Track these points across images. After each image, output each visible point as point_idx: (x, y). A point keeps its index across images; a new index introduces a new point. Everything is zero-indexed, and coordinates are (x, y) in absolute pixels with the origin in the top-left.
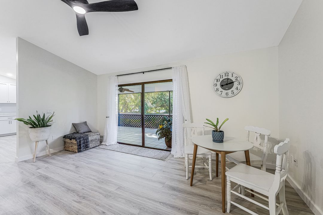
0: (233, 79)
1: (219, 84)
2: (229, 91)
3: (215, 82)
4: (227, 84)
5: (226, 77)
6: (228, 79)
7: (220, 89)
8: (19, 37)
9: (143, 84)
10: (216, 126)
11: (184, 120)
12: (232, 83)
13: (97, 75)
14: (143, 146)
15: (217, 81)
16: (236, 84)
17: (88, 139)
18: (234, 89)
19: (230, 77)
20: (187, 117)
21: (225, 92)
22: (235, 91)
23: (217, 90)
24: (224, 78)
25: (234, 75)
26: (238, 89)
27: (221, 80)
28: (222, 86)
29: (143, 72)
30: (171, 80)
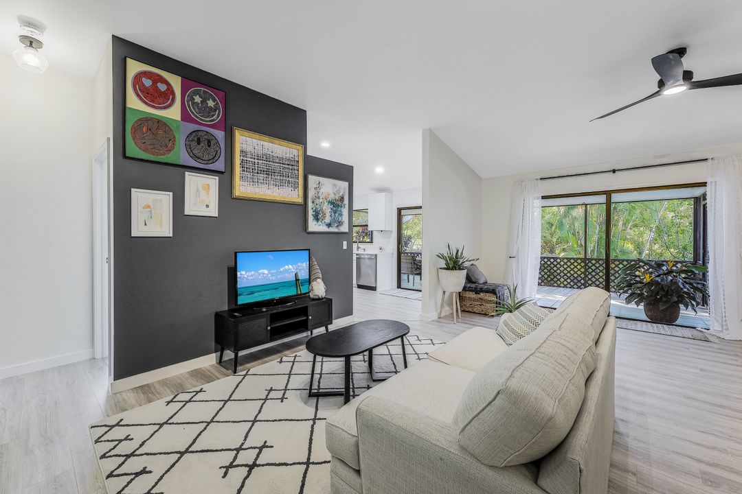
8: (430, 129)
9: (608, 194)
13: (481, 179)
17: (504, 294)
29: (614, 171)
30: (704, 184)
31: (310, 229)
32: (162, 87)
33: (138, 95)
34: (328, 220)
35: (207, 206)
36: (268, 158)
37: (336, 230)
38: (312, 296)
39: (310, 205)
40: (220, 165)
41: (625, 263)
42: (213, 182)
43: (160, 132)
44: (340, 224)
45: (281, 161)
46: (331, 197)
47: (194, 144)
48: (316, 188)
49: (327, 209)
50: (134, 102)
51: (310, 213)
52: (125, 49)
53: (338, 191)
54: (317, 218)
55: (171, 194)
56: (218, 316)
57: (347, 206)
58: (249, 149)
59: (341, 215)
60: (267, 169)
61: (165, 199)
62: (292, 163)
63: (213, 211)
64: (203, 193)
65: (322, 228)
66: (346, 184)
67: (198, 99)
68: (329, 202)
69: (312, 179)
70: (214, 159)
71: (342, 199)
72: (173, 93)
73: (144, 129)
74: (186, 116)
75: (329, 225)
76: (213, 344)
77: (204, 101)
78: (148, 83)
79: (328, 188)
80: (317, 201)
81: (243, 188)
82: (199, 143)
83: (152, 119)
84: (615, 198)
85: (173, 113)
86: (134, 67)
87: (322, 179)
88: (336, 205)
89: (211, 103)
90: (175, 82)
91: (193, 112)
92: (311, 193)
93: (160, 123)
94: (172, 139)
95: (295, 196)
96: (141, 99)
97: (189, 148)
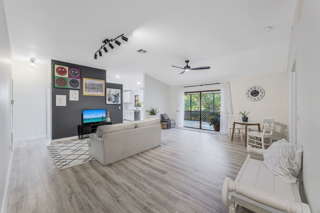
0: (259, 90)
1: (250, 93)
2: (257, 98)
3: (248, 92)
4: (255, 93)
5: (255, 89)
6: (255, 90)
7: (251, 96)
8: (145, 74)
9: (200, 92)
10: (244, 115)
11: (227, 113)
12: (258, 92)
13: (170, 86)
14: (200, 128)
15: (249, 91)
16: (260, 93)
17: (170, 122)
18: (259, 96)
19: (257, 89)
20: (229, 111)
21: (253, 98)
22: (260, 98)
23: (249, 96)
24: (253, 89)
25: (260, 88)
26: (262, 96)
27: (251, 91)
28: (252, 94)
29: (201, 85)
30: (220, 90)
31: (107, 103)
32: (63, 70)
33: (57, 73)
34: (113, 100)
35: (76, 98)
36: (93, 85)
37: (116, 103)
38: (106, 122)
39: (107, 96)
40: (79, 88)
41: (210, 113)
42: (77, 92)
43: (63, 81)
44: (118, 102)
45: (97, 85)
46: (115, 94)
47: (72, 83)
48: (109, 92)
49: (113, 98)
50: (56, 75)
51: (107, 99)
52: (54, 62)
53: (117, 92)
54: (109, 100)
55: (66, 96)
56: (78, 126)
57: (120, 96)
58: (88, 83)
59: (118, 99)
60: (93, 87)
61: (64, 97)
62: (101, 85)
63: (77, 99)
64: (74, 95)
65: (111, 103)
66: (120, 90)
67: (73, 72)
68: (114, 95)
69: (108, 90)
70: (77, 86)
71: (118, 94)
72: (66, 71)
73: (59, 81)
74: (69, 76)
75: (114, 102)
76: (77, 133)
77: (74, 72)
78: (60, 69)
79: (113, 91)
80: (109, 95)
81: (85, 93)
82: (73, 82)
83: (61, 78)
84: (202, 93)
85: (66, 76)
86: (56, 66)
87: (111, 89)
88: (116, 96)
89: (76, 72)
90: (67, 68)
91: (72, 75)
92: (107, 94)
93: (63, 79)
94: (66, 82)
95: (102, 94)
96: (58, 74)
97: (70, 84)
